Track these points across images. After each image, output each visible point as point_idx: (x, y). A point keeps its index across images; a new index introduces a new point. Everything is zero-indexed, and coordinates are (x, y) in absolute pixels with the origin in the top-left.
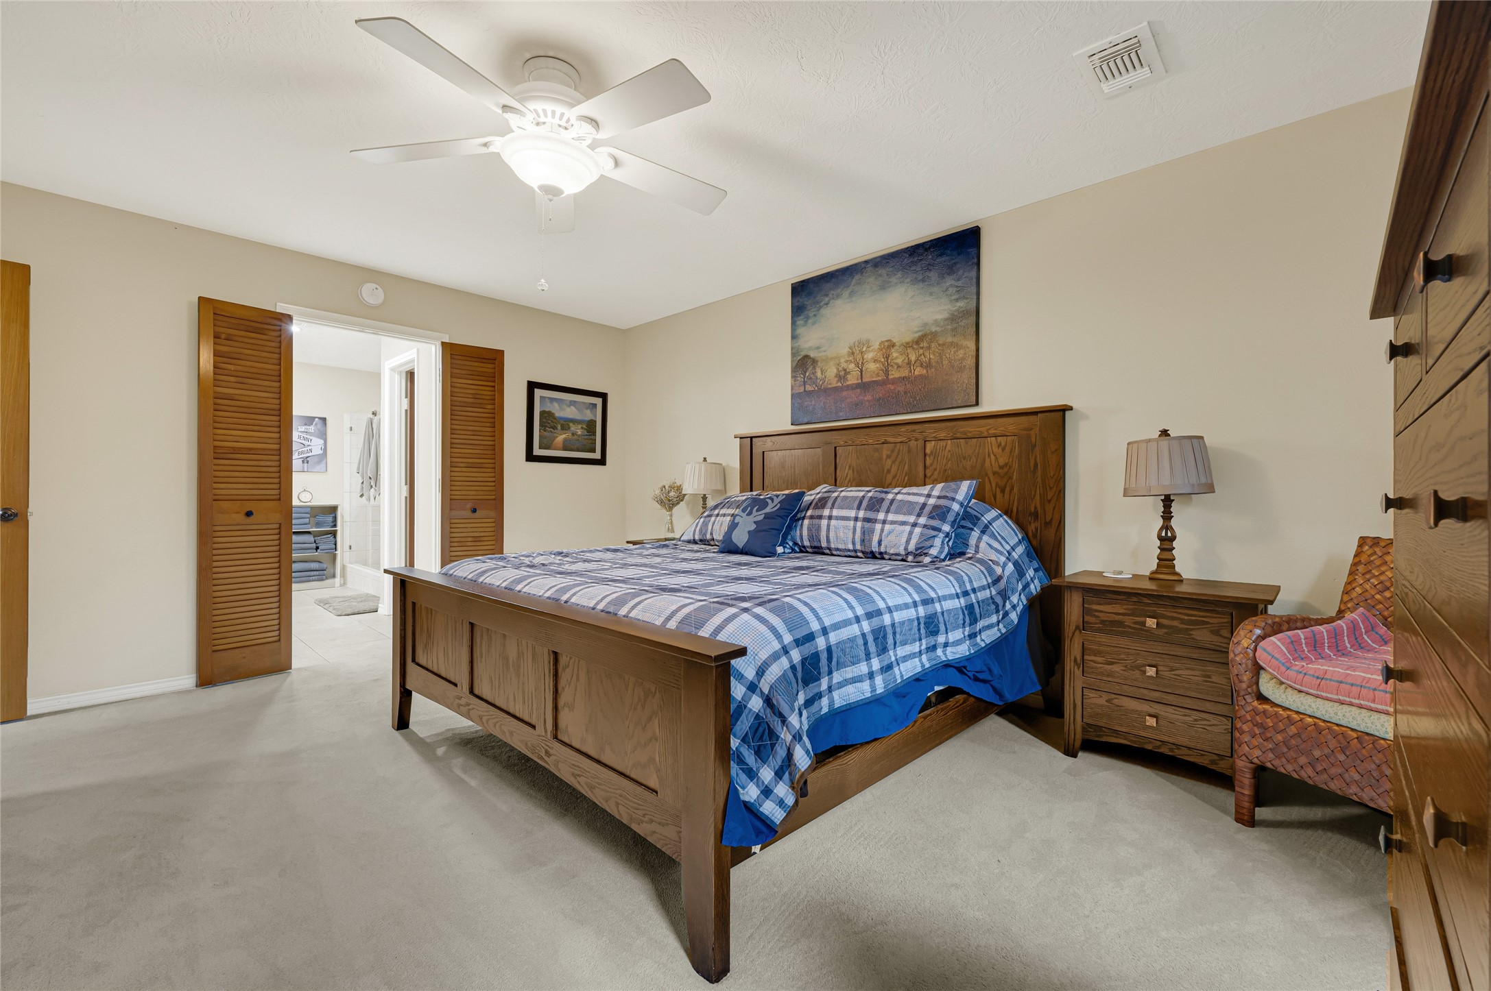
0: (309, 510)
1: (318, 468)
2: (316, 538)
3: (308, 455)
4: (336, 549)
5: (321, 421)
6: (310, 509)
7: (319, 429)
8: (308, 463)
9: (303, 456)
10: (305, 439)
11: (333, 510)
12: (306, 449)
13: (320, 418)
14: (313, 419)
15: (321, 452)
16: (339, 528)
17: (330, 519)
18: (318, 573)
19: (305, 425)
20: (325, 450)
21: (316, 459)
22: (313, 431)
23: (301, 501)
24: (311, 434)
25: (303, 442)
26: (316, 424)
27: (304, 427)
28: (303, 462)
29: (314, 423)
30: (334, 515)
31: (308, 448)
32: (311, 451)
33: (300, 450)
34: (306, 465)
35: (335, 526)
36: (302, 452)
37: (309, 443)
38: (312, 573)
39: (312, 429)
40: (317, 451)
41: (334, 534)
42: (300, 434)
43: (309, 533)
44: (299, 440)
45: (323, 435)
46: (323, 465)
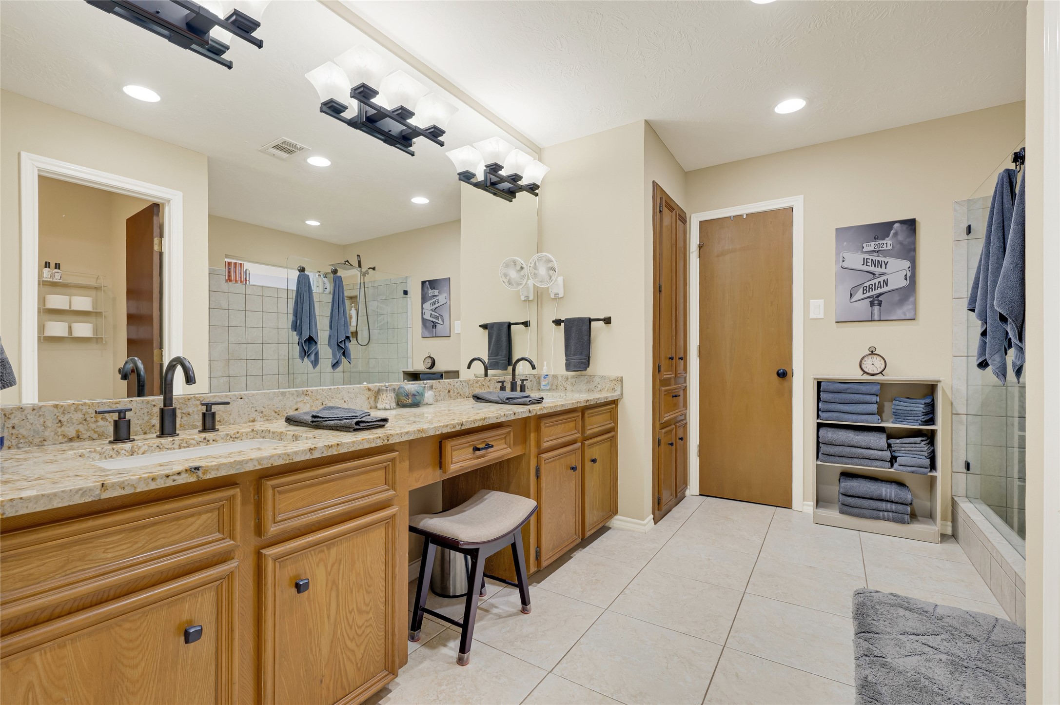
0: (876, 389)
1: (899, 313)
2: (892, 441)
3: (880, 291)
4: (933, 466)
5: (905, 227)
6: (879, 387)
7: (901, 243)
8: (880, 304)
9: (871, 293)
10: (874, 263)
11: (930, 389)
12: (876, 281)
13: (902, 222)
14: (890, 225)
15: (904, 283)
16: (940, 426)
17: (919, 407)
18: (894, 507)
19: (876, 238)
20: (912, 279)
21: (896, 297)
22: (889, 248)
23: (865, 372)
24: (886, 253)
25: (872, 269)
26: (896, 234)
27: (873, 243)
28: (872, 304)
29: (892, 232)
30: (928, 401)
31: (881, 279)
32: (886, 283)
33: (867, 284)
34: (876, 308)
35: (932, 421)
36: (871, 288)
37: (883, 270)
38: (884, 505)
39: (887, 243)
40: (897, 281)
41: (930, 437)
42: (867, 256)
43: (881, 430)
44: (865, 268)
45: (909, 252)
46: (908, 307)
